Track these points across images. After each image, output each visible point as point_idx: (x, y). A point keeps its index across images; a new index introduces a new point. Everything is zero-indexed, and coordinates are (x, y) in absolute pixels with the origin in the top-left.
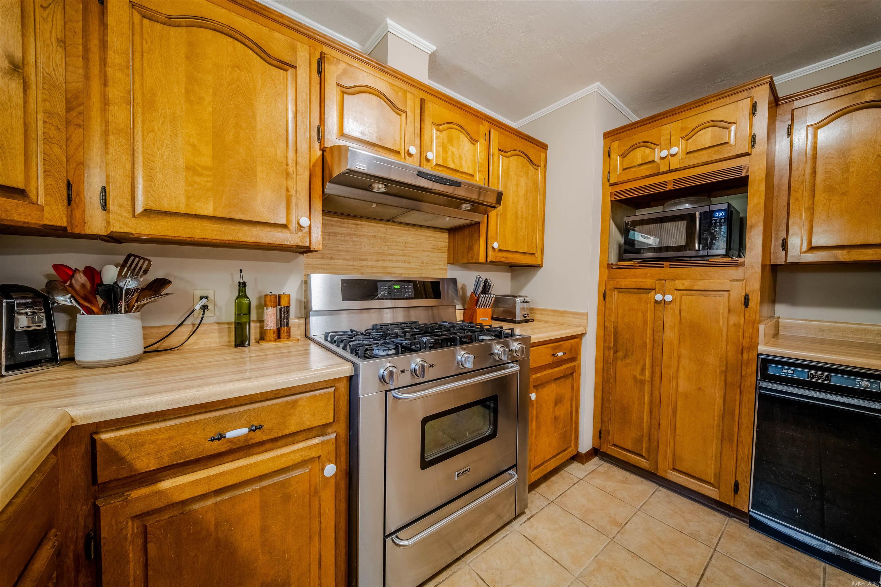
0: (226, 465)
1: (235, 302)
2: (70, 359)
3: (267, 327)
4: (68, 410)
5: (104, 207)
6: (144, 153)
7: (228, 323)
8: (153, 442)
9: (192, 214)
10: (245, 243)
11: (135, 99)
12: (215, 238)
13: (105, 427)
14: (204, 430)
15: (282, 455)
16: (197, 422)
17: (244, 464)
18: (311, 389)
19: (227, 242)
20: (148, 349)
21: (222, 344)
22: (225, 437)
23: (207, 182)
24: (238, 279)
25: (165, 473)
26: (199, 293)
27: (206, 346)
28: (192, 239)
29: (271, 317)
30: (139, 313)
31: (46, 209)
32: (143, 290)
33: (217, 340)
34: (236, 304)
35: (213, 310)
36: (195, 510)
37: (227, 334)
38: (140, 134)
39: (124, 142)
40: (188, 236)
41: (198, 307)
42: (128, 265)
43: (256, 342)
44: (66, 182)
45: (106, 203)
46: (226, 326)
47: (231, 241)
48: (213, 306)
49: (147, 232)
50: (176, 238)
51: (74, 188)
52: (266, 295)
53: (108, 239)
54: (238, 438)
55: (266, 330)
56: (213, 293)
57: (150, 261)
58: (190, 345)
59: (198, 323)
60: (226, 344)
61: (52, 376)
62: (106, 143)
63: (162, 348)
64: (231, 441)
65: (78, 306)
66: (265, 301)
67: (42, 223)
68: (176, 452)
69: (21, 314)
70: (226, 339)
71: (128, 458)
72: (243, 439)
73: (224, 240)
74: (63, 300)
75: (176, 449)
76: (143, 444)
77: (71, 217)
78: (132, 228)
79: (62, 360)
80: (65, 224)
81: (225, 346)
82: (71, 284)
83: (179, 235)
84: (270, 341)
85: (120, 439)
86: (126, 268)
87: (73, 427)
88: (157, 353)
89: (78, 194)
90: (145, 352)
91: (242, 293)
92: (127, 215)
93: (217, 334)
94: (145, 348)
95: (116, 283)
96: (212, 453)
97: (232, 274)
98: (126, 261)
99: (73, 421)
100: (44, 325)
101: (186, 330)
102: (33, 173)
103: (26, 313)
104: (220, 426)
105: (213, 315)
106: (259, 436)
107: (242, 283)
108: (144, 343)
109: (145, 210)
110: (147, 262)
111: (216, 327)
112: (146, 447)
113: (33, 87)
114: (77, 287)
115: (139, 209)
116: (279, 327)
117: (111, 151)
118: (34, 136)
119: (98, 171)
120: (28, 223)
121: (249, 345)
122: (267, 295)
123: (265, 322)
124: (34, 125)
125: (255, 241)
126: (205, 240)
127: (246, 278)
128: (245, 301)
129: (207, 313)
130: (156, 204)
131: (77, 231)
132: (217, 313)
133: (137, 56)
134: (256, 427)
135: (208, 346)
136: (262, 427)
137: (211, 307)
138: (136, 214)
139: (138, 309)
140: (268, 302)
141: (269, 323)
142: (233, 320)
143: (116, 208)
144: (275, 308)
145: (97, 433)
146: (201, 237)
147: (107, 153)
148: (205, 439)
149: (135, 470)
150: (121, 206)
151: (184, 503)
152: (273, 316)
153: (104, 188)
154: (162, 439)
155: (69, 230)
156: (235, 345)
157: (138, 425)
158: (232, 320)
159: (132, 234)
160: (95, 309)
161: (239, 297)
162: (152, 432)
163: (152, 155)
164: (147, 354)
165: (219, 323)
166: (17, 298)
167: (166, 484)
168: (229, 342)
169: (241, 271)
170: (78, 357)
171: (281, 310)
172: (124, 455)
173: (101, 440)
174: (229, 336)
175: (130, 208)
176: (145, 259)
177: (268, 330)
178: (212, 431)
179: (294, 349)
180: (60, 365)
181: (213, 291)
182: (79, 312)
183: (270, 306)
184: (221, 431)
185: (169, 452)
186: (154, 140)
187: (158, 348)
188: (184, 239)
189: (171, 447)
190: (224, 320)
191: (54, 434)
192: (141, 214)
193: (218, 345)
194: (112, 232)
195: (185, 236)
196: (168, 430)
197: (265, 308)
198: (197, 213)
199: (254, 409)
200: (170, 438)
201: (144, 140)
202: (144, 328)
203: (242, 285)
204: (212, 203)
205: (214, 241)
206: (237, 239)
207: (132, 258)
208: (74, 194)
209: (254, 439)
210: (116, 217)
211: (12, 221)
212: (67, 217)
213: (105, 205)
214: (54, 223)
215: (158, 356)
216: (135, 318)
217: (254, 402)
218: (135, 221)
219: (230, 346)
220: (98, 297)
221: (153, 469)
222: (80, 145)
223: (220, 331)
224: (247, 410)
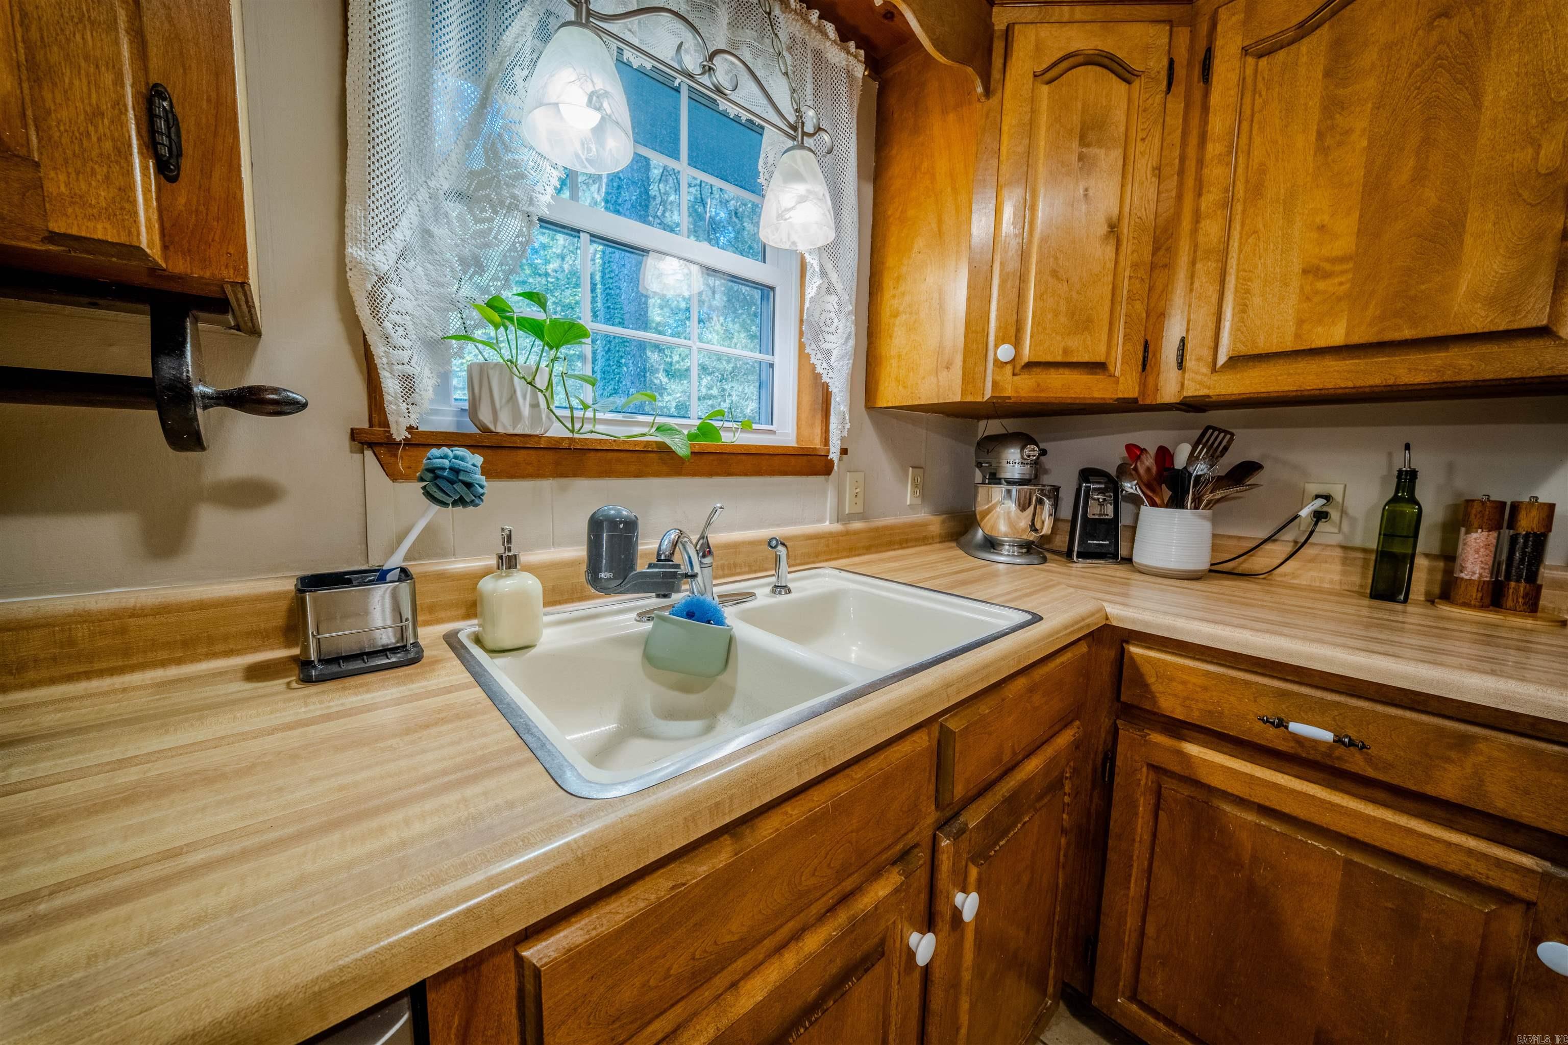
0: (1286, 777)
1: (1384, 508)
2: (1129, 560)
3: (1462, 572)
4: (1105, 604)
5: (1181, 365)
6: (1238, 271)
7: (1365, 550)
8: (1184, 683)
9: (1304, 350)
10: (1410, 388)
11: (1236, 192)
12: (1343, 385)
13: (1136, 640)
14: (1255, 701)
15: (1410, 831)
16: (1247, 683)
17: (1319, 795)
18: (1530, 732)
19: (1367, 390)
20: (1214, 568)
21: (1346, 587)
22: (1287, 727)
23: (1341, 284)
24: (1399, 463)
25: (1196, 735)
26: (1313, 488)
27: (1313, 584)
28: (1299, 394)
29: (1477, 552)
30: (1210, 511)
31: (1122, 380)
32: (1220, 478)
33: (1337, 578)
34: (1386, 513)
35: (1338, 522)
36: (1224, 810)
37: (1359, 570)
38: (1236, 245)
39: (1214, 265)
40: (1291, 388)
41: (1305, 512)
42: (1204, 440)
43: (1428, 601)
44: (1143, 343)
45: (1182, 360)
46: (1360, 555)
47: (1376, 386)
48: (1339, 514)
49: (1229, 391)
50: (1272, 395)
51: (1151, 349)
52: (1468, 501)
53: (1184, 407)
54: (1314, 744)
55: (1457, 578)
56: (1342, 490)
57: (1232, 435)
58: (1285, 575)
59: (1303, 540)
60: (1356, 589)
61: (1109, 573)
62: (1192, 276)
63: (1239, 570)
64: (1299, 740)
65: (1142, 495)
66: (1467, 514)
67: (1116, 397)
68: (1210, 712)
69: (1094, 499)
70: (1356, 579)
71: (1154, 688)
72: (1323, 749)
73: (1361, 387)
74: (1130, 487)
75: (1210, 708)
76: (1171, 679)
77: (1143, 385)
78: (1209, 388)
79: (1122, 559)
80: (1136, 395)
81: (1353, 592)
82: (1136, 467)
83: (1277, 388)
84: (1466, 605)
85: (1149, 660)
86: (1201, 446)
87: (1106, 625)
88: (1230, 576)
89: (1154, 355)
90: (1210, 571)
91: (1403, 493)
92: (1205, 370)
93: (1338, 568)
94: (1212, 565)
95: (1185, 468)
96: (1263, 743)
97: (1390, 455)
98: (1203, 435)
99: (1107, 619)
100: (1111, 514)
101: (1279, 550)
102: (1114, 342)
103: (1098, 499)
104: (1284, 706)
105: (1336, 531)
106: (1356, 763)
107: (1406, 471)
108: (1213, 557)
109: (1231, 358)
110: (1228, 436)
111: (1338, 553)
112: (1174, 684)
113: (1125, 243)
114: (1142, 471)
115: (1222, 359)
116: (1501, 578)
117: (1197, 285)
118: (1119, 300)
119: (1179, 317)
120: (1104, 399)
121: (1405, 601)
122: (1473, 501)
123: (1458, 562)
124: (1121, 285)
125: (1439, 379)
126: (1323, 392)
127: (1420, 461)
128: (1409, 510)
129: (1322, 526)
130: (1246, 346)
131: (1148, 401)
132: (1345, 527)
133: (1245, 125)
134: (1350, 739)
135: (1317, 584)
136: (1364, 747)
137: (1334, 515)
138: (1218, 366)
139: (1210, 505)
140: (1473, 516)
141: (1469, 565)
142: (1374, 546)
143: (1193, 363)
144: (1494, 534)
145: (1127, 642)
146: (1315, 387)
147: (1191, 290)
148: (1256, 715)
149: (1159, 708)
150: (1199, 359)
151: (1211, 790)
152: (1482, 550)
153: (1183, 340)
154: (1194, 684)
155: (1141, 402)
156: (1371, 594)
157: (1169, 653)
158: (1373, 544)
159: (1208, 396)
160: (1158, 501)
161: (1395, 500)
162: (1183, 668)
163: (1250, 271)
164: (1213, 574)
165: (1345, 548)
166: (1093, 483)
167: (1193, 749)
168: (1361, 586)
169: (1407, 447)
170: (1136, 559)
171: (1513, 540)
172: (1149, 682)
173: (1129, 652)
174: (1364, 575)
175: (1210, 359)
176: (1226, 432)
177: (1462, 579)
178: (1267, 707)
179: (1543, 639)
180: (1119, 563)
181: (1342, 486)
182: (1143, 503)
183: (1476, 525)
184: (1282, 716)
185: (1201, 706)
186: (1255, 245)
187: (1234, 569)
188: (1285, 394)
189: (1204, 701)
190: (1358, 542)
191: (1087, 621)
192: (1223, 366)
193: (1338, 587)
194: (1185, 397)
195: (1286, 389)
196: (1203, 675)
197: (1463, 530)
198: (1313, 346)
199: (1354, 708)
200: (1205, 689)
201: (1240, 251)
202: (1214, 536)
203: (1406, 475)
204: (1345, 321)
205: (1340, 391)
206: (1391, 382)
207: (1210, 431)
208: (1150, 356)
209: (1346, 761)
210: (1192, 375)
211: (1093, 398)
212: (1139, 386)
213: (1182, 362)
214: (1126, 396)
215: (1228, 579)
216: (1204, 517)
217: (1359, 697)
218: (1215, 377)
219: (1361, 595)
220: (1164, 486)
221: (1178, 717)
222: (1162, 292)
223: (1345, 561)
224: (1338, 703)
